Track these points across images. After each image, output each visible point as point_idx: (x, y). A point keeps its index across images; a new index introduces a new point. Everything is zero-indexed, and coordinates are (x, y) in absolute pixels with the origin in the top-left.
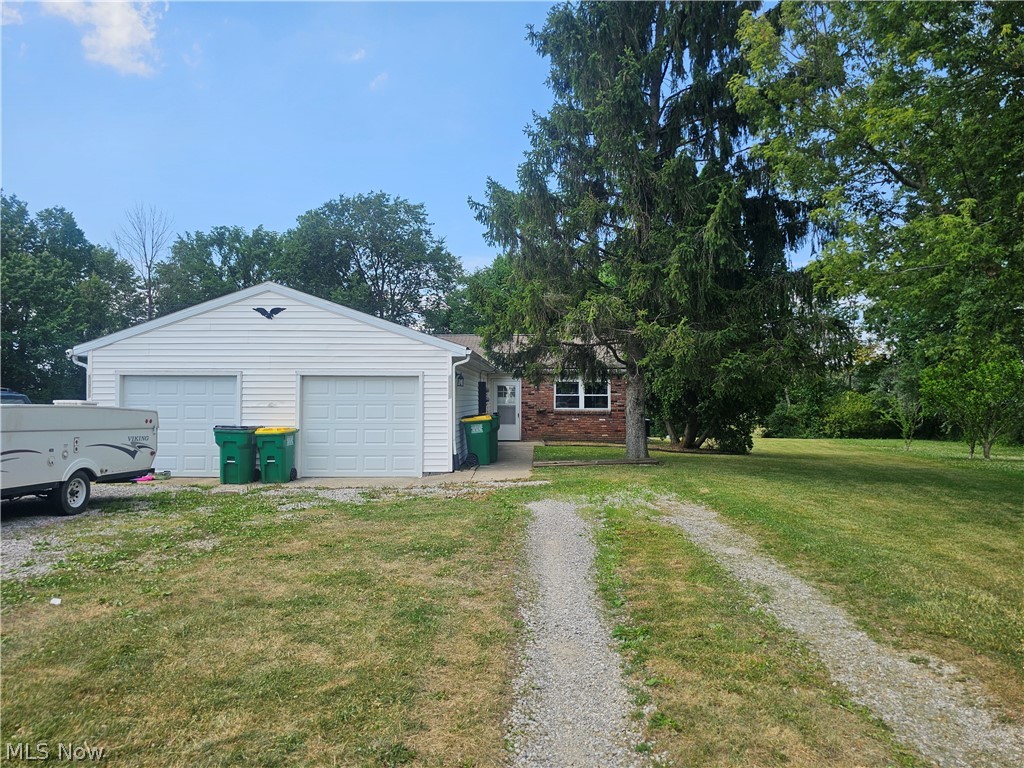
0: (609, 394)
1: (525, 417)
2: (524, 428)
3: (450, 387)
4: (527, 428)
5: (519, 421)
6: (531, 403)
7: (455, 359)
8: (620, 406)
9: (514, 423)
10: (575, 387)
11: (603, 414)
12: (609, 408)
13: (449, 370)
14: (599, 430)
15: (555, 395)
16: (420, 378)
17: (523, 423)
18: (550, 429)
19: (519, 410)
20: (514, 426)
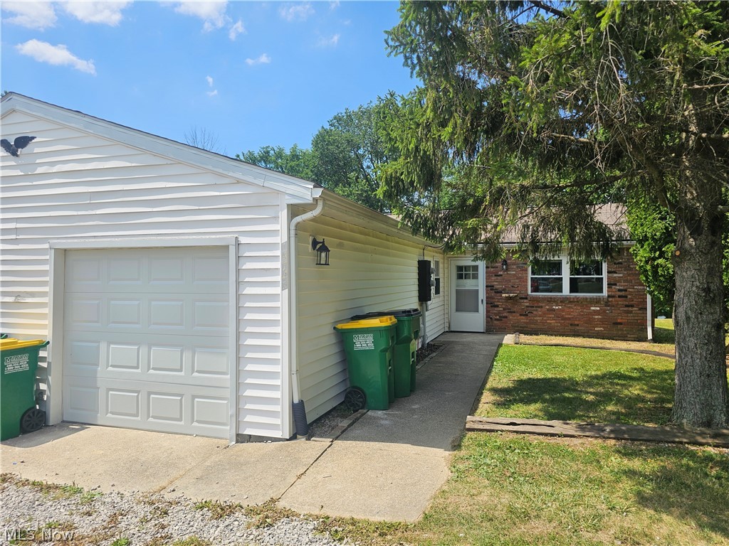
0: (605, 275)
1: (491, 304)
2: (489, 317)
3: (287, 265)
4: (494, 317)
5: (482, 308)
6: (498, 286)
7: (294, 210)
8: (619, 290)
9: (477, 310)
10: (557, 267)
11: (597, 301)
12: (605, 293)
13: (279, 230)
14: (590, 321)
15: (530, 276)
16: (232, 250)
17: (487, 311)
18: (523, 319)
19: (482, 295)
20: (476, 314)
